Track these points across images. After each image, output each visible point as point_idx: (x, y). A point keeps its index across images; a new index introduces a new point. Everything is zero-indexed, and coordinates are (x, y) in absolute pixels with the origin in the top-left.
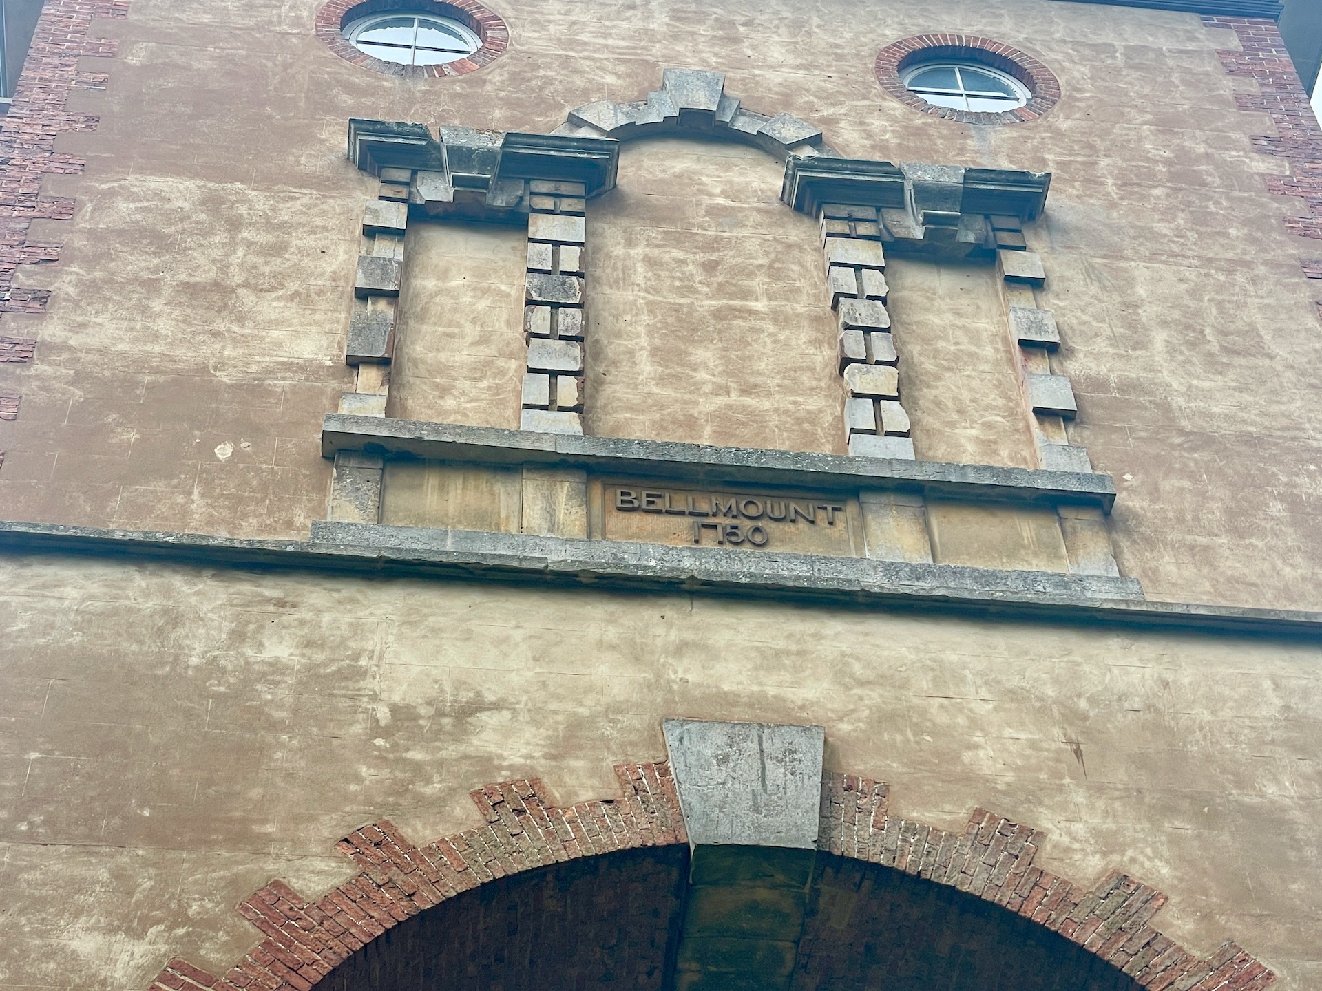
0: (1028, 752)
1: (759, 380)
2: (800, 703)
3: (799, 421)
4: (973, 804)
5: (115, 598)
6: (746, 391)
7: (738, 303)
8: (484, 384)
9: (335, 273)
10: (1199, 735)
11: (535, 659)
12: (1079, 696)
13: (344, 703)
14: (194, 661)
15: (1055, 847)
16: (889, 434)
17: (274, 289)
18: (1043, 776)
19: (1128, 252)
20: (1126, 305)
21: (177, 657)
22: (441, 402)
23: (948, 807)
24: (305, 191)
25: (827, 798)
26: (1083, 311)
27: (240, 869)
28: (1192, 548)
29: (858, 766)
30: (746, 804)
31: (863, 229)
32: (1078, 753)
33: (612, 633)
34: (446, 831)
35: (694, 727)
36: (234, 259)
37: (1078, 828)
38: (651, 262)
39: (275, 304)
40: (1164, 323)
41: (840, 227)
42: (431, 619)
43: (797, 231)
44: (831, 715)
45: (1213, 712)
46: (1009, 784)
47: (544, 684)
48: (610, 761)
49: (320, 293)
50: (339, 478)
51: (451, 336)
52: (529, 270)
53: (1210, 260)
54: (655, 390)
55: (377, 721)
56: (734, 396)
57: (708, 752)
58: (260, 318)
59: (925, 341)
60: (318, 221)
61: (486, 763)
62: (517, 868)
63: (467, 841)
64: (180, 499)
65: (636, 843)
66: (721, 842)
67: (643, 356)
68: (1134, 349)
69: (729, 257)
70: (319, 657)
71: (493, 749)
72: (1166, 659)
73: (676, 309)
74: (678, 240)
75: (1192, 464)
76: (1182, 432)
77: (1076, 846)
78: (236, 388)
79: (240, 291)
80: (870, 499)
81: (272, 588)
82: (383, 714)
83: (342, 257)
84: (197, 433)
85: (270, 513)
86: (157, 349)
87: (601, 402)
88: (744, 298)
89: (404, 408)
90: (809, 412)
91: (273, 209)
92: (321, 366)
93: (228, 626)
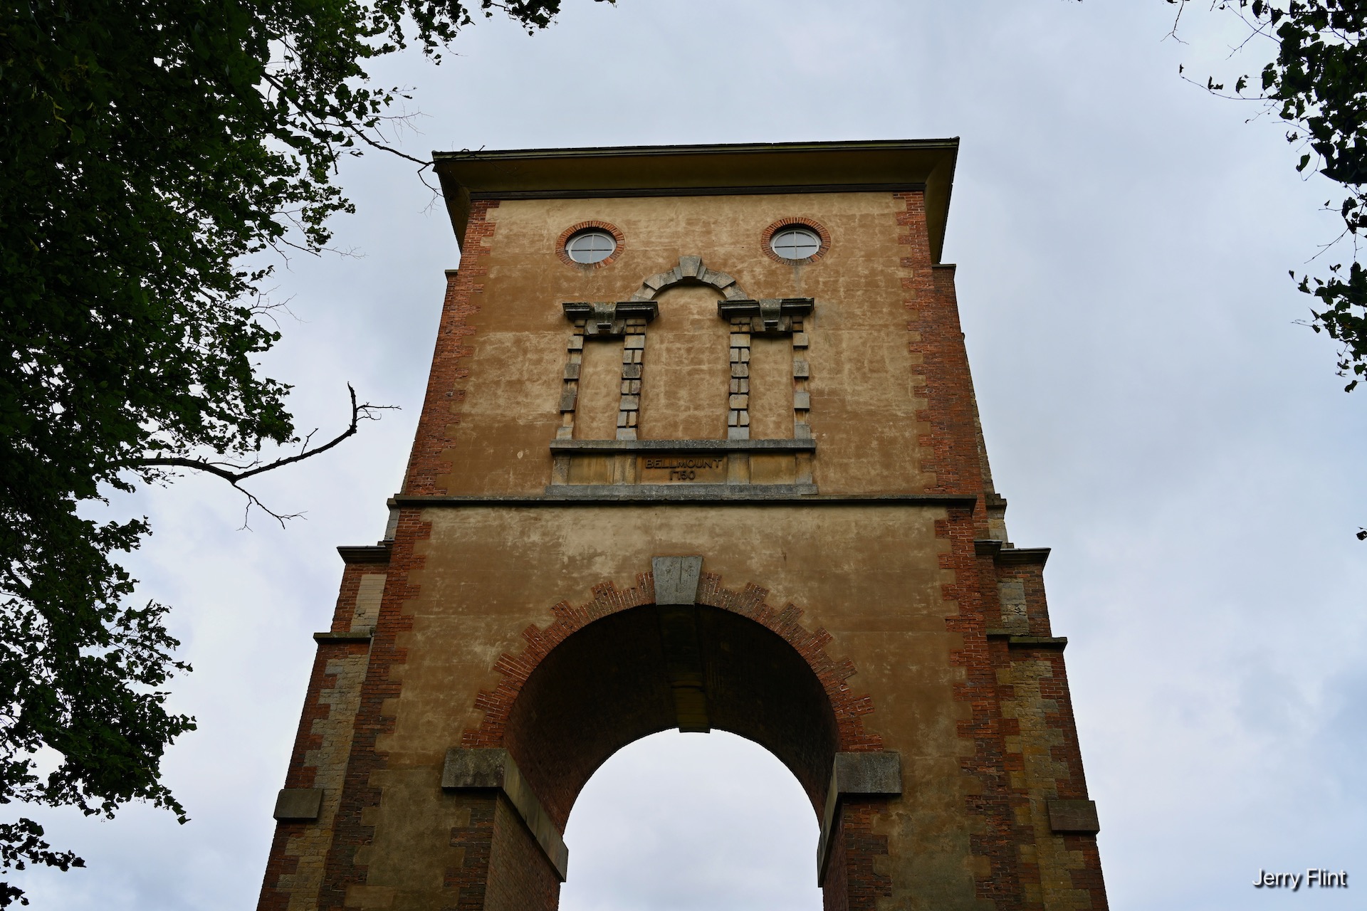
0: (769, 559)
1: (701, 402)
2: (697, 545)
3: (713, 420)
4: (747, 581)
5: (486, 521)
6: (696, 409)
7: (697, 367)
8: (606, 415)
9: (558, 370)
10: (826, 547)
11: (614, 535)
12: (789, 535)
13: (554, 557)
14: (509, 544)
15: (772, 595)
16: (742, 426)
17: (538, 380)
18: (772, 568)
19: (842, 326)
20: (837, 353)
21: (504, 542)
22: (592, 424)
23: (739, 583)
24: (549, 332)
25: (700, 582)
26: (821, 358)
27: (522, 620)
28: (841, 465)
29: (712, 569)
30: (674, 589)
31: (745, 329)
32: (785, 558)
33: (639, 522)
34: (583, 603)
35: (661, 559)
36: (525, 368)
37: (780, 587)
38: (669, 350)
39: (538, 387)
40: (850, 360)
41: (736, 329)
42: (582, 521)
43: (722, 330)
44: (706, 549)
45: (833, 537)
46: (760, 572)
47: (616, 544)
48: (635, 573)
49: (553, 380)
50: (556, 465)
51: (596, 394)
52: (624, 364)
53: (873, 326)
54: (665, 411)
55: (564, 563)
56: (691, 411)
57: (664, 569)
58: (533, 394)
59: (762, 377)
60: (553, 346)
61: (596, 576)
62: (603, 615)
63: (589, 606)
64: (506, 477)
65: (639, 604)
66: (664, 603)
67: (662, 395)
68: (837, 374)
69: (697, 345)
70: (547, 539)
71: (599, 571)
72: (821, 517)
73: (675, 372)
74: (678, 338)
75: (848, 426)
76: (847, 412)
77: (778, 594)
78: (525, 426)
79: (527, 383)
80: (732, 456)
81: (533, 513)
82: (566, 559)
83: (561, 362)
84: (512, 448)
85: (534, 480)
86: (499, 412)
87: (646, 418)
88: (700, 364)
89: (580, 428)
90: (717, 415)
91: (538, 342)
92: (552, 414)
93: (520, 529)
